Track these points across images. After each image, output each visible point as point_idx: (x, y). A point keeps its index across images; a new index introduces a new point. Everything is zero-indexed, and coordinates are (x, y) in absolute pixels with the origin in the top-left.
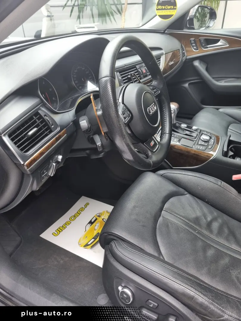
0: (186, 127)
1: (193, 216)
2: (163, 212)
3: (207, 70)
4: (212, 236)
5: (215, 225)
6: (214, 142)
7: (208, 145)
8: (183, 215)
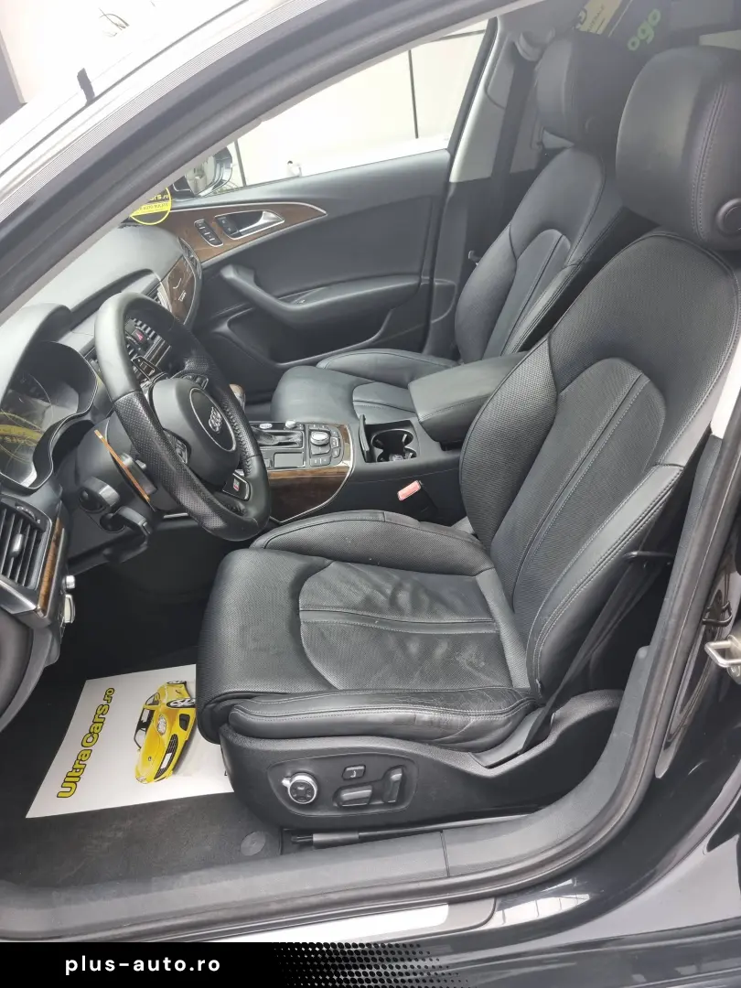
0: (271, 429)
1: (358, 599)
2: (301, 614)
3: (258, 282)
4: (406, 619)
5: (404, 598)
6: (339, 440)
7: (331, 451)
8: (341, 604)
